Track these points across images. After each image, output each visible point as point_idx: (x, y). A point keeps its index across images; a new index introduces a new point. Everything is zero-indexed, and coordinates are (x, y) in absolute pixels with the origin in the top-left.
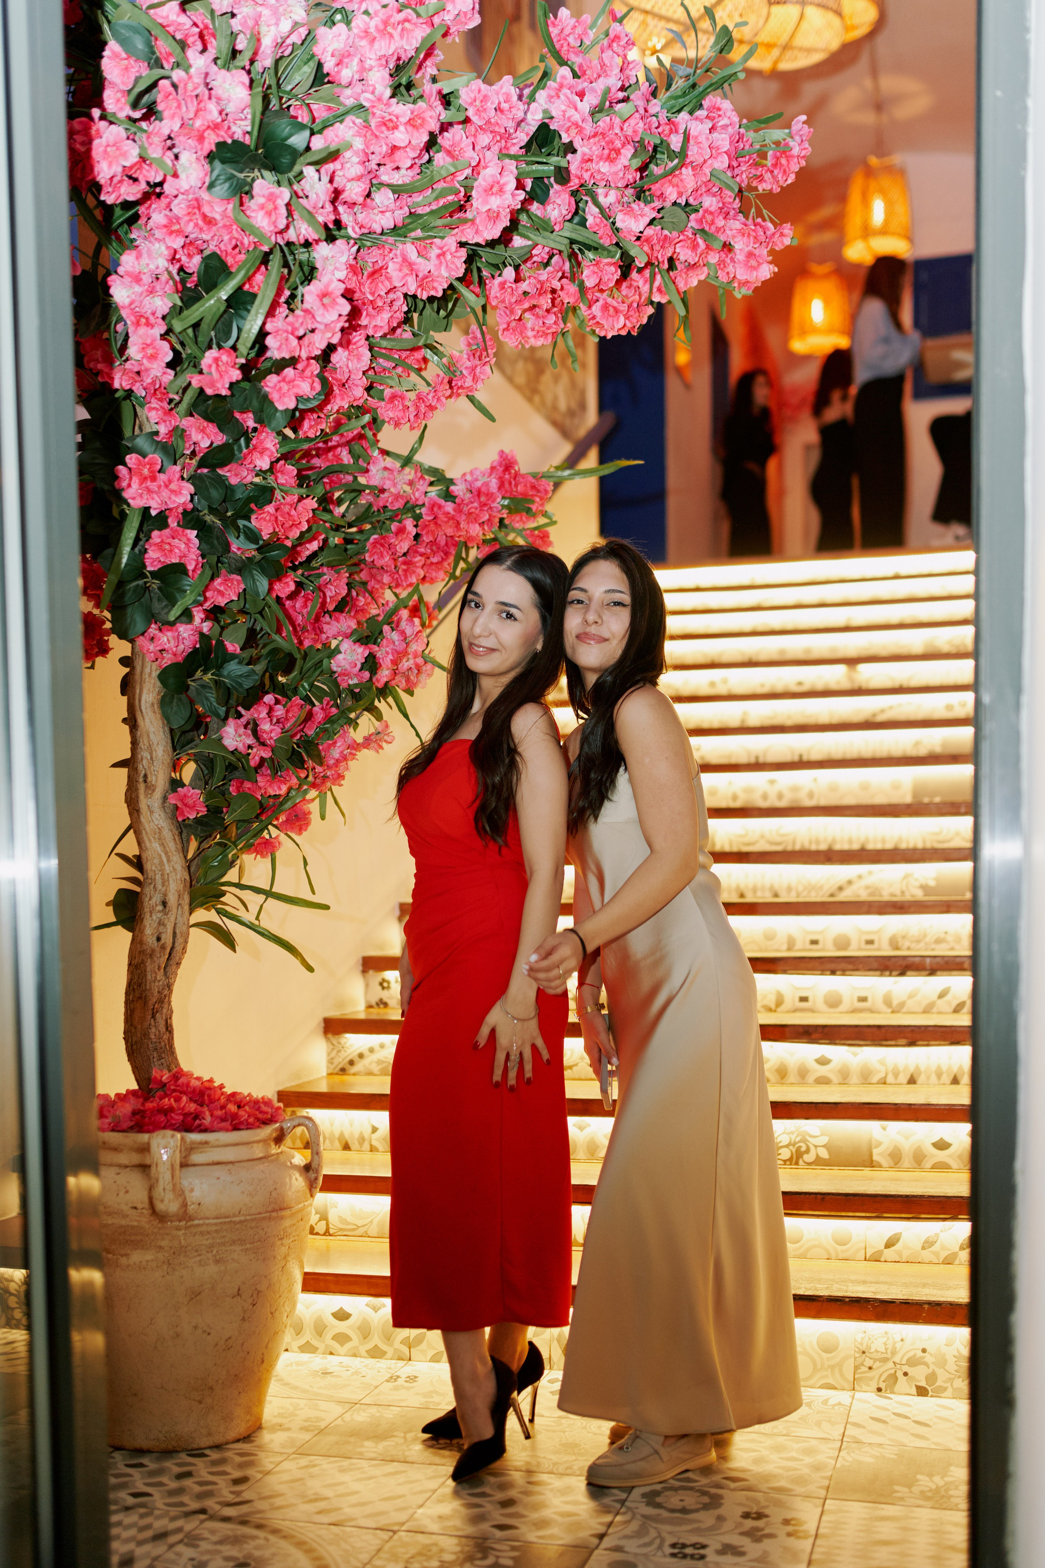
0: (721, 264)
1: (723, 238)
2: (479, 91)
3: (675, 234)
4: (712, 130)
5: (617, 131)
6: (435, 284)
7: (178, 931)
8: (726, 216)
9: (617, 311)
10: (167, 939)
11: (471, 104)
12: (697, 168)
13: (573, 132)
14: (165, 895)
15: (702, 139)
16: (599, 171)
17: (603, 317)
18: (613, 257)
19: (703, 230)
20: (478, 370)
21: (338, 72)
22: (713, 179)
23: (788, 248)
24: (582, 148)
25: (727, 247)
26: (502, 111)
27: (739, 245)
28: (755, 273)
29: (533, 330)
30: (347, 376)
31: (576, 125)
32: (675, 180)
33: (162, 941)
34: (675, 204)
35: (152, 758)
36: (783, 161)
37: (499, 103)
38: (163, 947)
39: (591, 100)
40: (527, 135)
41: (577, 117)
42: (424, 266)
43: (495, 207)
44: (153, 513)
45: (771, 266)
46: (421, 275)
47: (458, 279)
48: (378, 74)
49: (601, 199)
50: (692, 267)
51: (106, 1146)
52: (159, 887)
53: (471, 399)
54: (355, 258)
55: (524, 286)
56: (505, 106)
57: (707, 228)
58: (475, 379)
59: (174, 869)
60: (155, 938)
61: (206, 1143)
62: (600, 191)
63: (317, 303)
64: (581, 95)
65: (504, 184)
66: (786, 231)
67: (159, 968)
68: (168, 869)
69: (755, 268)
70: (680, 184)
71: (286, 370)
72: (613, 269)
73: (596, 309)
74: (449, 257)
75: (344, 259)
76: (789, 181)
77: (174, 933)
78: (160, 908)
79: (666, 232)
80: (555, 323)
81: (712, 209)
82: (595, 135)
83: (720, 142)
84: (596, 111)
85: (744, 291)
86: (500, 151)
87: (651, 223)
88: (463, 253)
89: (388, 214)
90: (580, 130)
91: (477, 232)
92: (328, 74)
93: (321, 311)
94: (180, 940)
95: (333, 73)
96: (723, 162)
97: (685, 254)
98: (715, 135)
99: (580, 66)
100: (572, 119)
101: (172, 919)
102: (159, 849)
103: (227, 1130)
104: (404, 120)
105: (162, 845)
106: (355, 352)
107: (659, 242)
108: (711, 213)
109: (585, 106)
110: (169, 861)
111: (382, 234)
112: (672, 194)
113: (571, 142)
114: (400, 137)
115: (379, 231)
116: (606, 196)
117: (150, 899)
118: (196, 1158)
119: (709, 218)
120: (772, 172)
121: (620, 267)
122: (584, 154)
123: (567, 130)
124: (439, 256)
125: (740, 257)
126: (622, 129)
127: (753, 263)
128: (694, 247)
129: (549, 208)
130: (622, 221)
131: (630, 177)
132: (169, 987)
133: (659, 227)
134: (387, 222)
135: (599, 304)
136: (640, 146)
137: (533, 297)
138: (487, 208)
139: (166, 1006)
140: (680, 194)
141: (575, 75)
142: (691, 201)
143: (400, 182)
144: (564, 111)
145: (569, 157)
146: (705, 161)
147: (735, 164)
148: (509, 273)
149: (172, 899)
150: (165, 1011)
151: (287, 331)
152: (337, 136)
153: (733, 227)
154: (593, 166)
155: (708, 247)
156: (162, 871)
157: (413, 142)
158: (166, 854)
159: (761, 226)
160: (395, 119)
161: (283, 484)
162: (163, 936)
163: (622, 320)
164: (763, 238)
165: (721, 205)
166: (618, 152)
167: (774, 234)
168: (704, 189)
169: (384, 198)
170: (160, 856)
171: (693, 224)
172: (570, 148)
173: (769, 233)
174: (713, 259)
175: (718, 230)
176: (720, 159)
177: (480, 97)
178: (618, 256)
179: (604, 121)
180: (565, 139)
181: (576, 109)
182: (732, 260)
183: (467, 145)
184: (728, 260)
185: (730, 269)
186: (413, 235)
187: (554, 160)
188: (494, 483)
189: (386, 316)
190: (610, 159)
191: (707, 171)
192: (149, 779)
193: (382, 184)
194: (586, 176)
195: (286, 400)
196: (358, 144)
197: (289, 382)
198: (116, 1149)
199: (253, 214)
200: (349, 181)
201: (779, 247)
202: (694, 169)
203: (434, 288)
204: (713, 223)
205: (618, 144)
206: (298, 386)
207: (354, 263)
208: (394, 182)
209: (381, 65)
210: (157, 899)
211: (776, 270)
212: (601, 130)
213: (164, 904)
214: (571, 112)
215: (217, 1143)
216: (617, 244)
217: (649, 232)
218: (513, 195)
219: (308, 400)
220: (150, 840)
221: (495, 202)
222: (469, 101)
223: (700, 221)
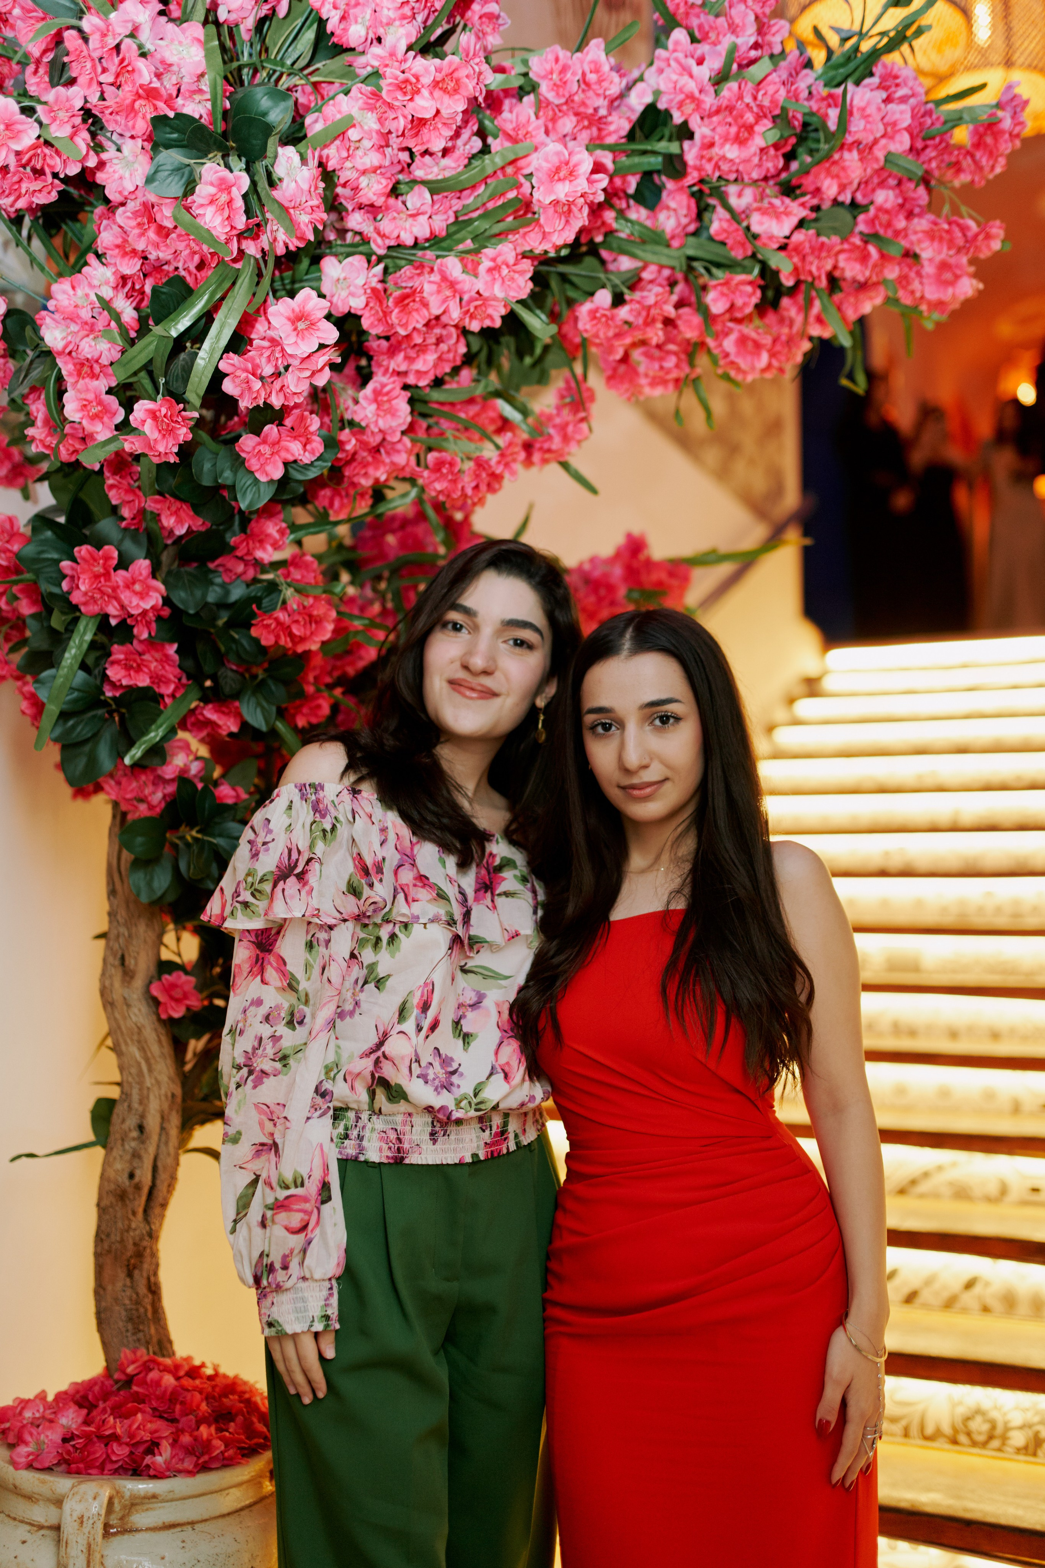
0: (903, 281)
1: (904, 243)
2: (557, 60)
3: (836, 239)
4: (888, 100)
5: (748, 99)
6: (490, 311)
7: (159, 1164)
8: (910, 216)
9: (758, 346)
10: (145, 1176)
11: (544, 77)
12: (866, 150)
13: (689, 107)
14: (142, 1116)
15: (871, 110)
16: (723, 158)
17: (738, 354)
18: (750, 272)
19: (875, 236)
20: (570, 429)
21: (345, 30)
22: (888, 166)
23: (997, 254)
24: (701, 130)
25: (910, 256)
26: (588, 84)
27: (927, 252)
28: (950, 291)
29: (646, 375)
30: (379, 438)
31: (691, 97)
32: (835, 169)
33: (137, 1179)
34: (835, 202)
35: (130, 936)
36: (989, 140)
37: (584, 74)
38: (138, 1187)
39: (714, 64)
40: (629, 119)
41: (691, 86)
42: (470, 284)
43: (562, 197)
44: (113, 622)
45: (974, 282)
46: (466, 297)
47: (521, 302)
48: (402, 31)
49: (733, 201)
50: (863, 287)
51: (16, 1491)
52: (135, 1105)
53: (565, 466)
54: (382, 281)
55: (624, 312)
56: (592, 77)
57: (881, 232)
58: (566, 439)
59: (158, 1083)
60: (126, 1175)
61: (154, 1496)
62: (732, 189)
63: (289, 327)
64: (700, 62)
65: (575, 166)
66: (994, 231)
67: (134, 1213)
68: (148, 1082)
69: (952, 283)
70: (842, 174)
71: (267, 428)
72: (749, 289)
73: (729, 344)
74: (505, 271)
75: (361, 281)
76: (998, 170)
77: (155, 1169)
78: (135, 1134)
79: (823, 239)
80: (677, 366)
81: (888, 206)
82: (718, 112)
83: (897, 116)
84: (720, 79)
85: (936, 316)
86: (591, 140)
87: (801, 224)
88: (527, 267)
89: (423, 219)
90: (698, 103)
91: (545, 236)
92: (332, 34)
93: (292, 339)
94: (163, 1176)
95: (338, 32)
96: (903, 142)
97: (851, 270)
98: (891, 106)
99: (700, 27)
100: (686, 90)
101: (152, 1150)
102: (137, 1054)
103: (191, 1473)
104: (426, 80)
105: (142, 1049)
106: (386, 406)
107: (813, 253)
108: (887, 212)
109: (704, 73)
110: (150, 1070)
111: (416, 245)
112: (830, 188)
113: (685, 123)
114: (424, 105)
115: (410, 242)
116: (740, 195)
117: (123, 1121)
118: (140, 1519)
119: (884, 218)
120: (973, 156)
121: (760, 287)
122: (704, 137)
123: (680, 105)
124: (490, 270)
125: (929, 269)
126: (755, 98)
127: (948, 276)
128: (864, 258)
129: (662, 216)
130: (759, 224)
131: (770, 165)
132: (153, 1236)
133: (811, 232)
134: (421, 229)
135: (733, 337)
136: (781, 118)
137: (637, 328)
138: (552, 198)
139: (147, 1259)
140: (842, 188)
141: (694, 40)
142: (859, 197)
143: (440, 177)
144: (675, 83)
145: (686, 144)
146: (876, 141)
147: (919, 145)
148: (604, 297)
149: (153, 1123)
150: (146, 1266)
151: (246, 370)
152: (340, 112)
153: (918, 228)
154: (716, 151)
155: (883, 256)
156: (141, 1083)
157: (444, 113)
158: (147, 1060)
159: (959, 225)
160: (414, 80)
161: (297, 581)
162: (138, 1173)
163: (765, 358)
164: (960, 242)
165: (900, 201)
166: (750, 129)
167: (976, 236)
168: (876, 180)
169: (418, 198)
170: (139, 1064)
171: (861, 227)
172: (685, 133)
173: (970, 234)
174: (892, 273)
175: (897, 233)
176: (898, 137)
177: (558, 67)
178: (756, 271)
179: (730, 89)
180: (677, 118)
181: (691, 76)
182: (919, 274)
183: (537, 128)
184: (912, 275)
185: (916, 285)
186: (461, 247)
187: (663, 146)
188: (618, 571)
189: (431, 358)
190: (740, 141)
191: (880, 154)
192: (127, 962)
193: (415, 182)
194: (709, 167)
195: (268, 468)
196: (370, 121)
197: (274, 444)
198: (29, 1498)
199: (200, 211)
200: (364, 172)
201: (984, 254)
202: (860, 152)
203: (490, 317)
204: (889, 225)
205: (750, 118)
206: (287, 450)
207: (380, 286)
208: (430, 177)
209: (404, 17)
210: (132, 1122)
211: (981, 286)
212: (725, 103)
213: (141, 1128)
214: (685, 80)
215: (170, 1496)
216: (754, 256)
217: (798, 237)
218: (590, 181)
219: (306, 467)
220: (125, 1042)
221: (562, 191)
222: (543, 73)
223: (871, 222)
